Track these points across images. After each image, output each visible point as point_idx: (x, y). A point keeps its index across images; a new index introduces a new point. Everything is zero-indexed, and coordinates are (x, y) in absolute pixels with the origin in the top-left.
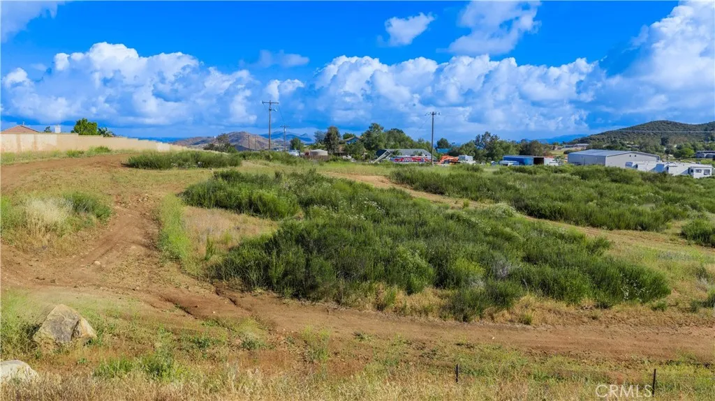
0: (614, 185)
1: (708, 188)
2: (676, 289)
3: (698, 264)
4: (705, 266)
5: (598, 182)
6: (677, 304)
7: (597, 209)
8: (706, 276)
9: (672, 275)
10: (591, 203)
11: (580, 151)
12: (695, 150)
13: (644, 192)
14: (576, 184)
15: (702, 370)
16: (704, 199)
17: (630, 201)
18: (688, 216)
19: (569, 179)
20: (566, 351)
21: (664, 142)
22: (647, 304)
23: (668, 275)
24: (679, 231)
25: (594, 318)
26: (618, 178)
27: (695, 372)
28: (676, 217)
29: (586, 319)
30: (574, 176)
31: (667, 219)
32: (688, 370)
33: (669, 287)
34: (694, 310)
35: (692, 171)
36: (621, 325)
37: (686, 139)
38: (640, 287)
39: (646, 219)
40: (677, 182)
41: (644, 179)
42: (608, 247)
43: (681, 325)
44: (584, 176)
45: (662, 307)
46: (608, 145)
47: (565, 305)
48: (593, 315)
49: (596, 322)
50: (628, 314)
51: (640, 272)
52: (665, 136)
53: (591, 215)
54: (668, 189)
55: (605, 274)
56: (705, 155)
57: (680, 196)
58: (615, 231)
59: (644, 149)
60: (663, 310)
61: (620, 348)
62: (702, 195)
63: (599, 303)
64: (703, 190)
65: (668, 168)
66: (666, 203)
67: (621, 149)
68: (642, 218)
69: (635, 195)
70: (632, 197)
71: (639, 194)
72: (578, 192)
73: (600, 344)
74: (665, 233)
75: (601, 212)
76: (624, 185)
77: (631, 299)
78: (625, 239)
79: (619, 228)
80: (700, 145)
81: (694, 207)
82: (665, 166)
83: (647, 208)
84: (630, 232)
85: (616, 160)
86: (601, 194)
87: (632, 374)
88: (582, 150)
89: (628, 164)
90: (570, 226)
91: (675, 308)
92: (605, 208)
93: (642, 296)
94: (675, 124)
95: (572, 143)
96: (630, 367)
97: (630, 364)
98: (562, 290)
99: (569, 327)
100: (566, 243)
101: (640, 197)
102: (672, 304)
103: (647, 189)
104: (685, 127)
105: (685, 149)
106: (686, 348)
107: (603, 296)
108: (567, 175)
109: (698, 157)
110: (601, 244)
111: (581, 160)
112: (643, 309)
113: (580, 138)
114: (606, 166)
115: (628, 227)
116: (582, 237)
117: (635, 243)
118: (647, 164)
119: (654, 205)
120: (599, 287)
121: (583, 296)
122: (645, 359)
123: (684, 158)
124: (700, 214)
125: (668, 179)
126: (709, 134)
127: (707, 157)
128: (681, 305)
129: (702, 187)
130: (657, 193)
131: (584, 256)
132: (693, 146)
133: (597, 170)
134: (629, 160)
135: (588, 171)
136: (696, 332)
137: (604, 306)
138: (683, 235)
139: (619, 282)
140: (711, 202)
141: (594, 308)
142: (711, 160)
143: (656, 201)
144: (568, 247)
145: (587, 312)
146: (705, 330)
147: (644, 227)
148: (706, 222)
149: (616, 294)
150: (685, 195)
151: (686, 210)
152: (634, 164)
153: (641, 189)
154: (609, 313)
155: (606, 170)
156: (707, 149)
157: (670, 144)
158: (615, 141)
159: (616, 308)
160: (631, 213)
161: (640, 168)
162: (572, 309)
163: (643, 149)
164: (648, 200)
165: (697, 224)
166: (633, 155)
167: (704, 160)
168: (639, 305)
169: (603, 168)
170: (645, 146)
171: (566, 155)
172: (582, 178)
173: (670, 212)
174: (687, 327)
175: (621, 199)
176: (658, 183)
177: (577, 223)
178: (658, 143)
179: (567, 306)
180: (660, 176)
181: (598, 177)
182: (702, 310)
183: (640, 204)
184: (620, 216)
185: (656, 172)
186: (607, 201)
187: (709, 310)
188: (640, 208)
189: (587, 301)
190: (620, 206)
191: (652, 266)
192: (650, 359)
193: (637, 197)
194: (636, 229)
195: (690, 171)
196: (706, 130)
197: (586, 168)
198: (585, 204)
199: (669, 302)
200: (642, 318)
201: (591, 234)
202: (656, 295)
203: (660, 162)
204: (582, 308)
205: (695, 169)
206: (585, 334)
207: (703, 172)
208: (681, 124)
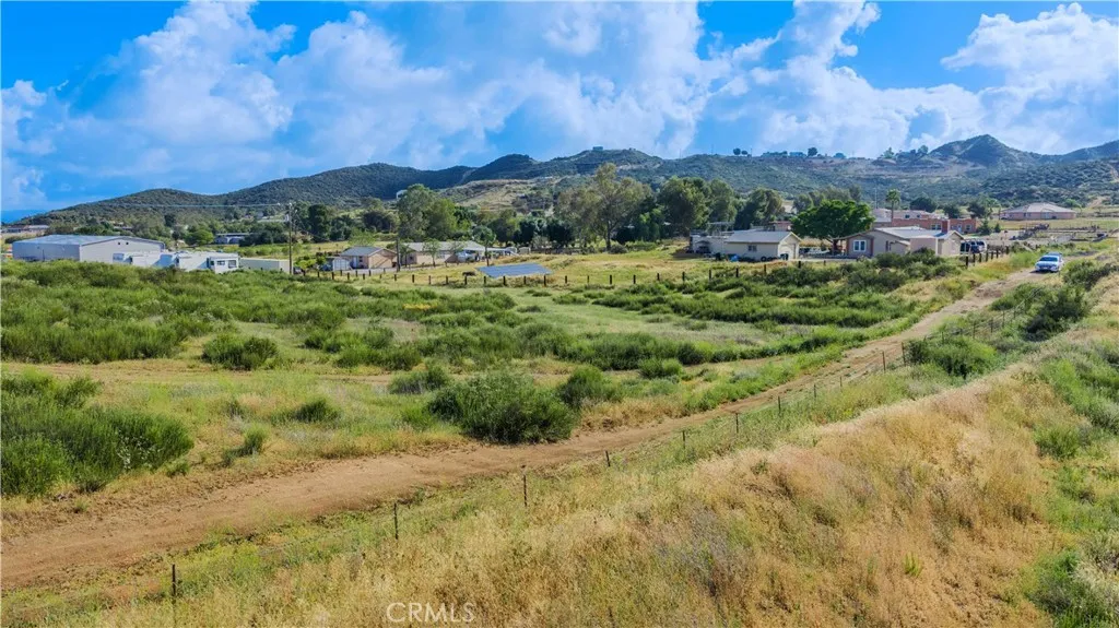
0: (96, 291)
1: (236, 286)
2: (200, 438)
3: (227, 396)
4: (238, 399)
5: (68, 288)
6: (204, 459)
7: (70, 332)
8: (241, 412)
9: (194, 418)
10: (58, 324)
11: (33, 237)
12: (214, 232)
13: (142, 300)
14: (30, 293)
15: (245, 546)
16: (230, 302)
17: (123, 315)
18: (211, 330)
19: (17, 287)
20: (31, 577)
21: (169, 221)
22: (160, 470)
23: (186, 420)
24: (200, 353)
25: (77, 511)
26: (102, 279)
27: (236, 551)
28: (194, 331)
29: (63, 517)
30: (25, 280)
31: (182, 337)
32: (224, 553)
33: (190, 438)
34: (227, 463)
35: (213, 263)
36: (122, 511)
37: (200, 216)
38: (148, 446)
39: (149, 341)
40: (191, 281)
41: (143, 279)
42: (92, 391)
43: (210, 490)
44: (44, 280)
45: (182, 470)
46: (81, 226)
47: (24, 501)
48: (75, 506)
49: (82, 516)
50: (133, 491)
51: (149, 422)
52: (170, 212)
53: (60, 344)
54: (180, 292)
55: (90, 435)
56: (229, 239)
57: (197, 301)
58: (103, 364)
59: (141, 233)
60: (184, 474)
61: (126, 548)
62: (228, 297)
63: (84, 485)
64: (229, 290)
65: (177, 261)
66: (179, 313)
67: (104, 233)
68: (143, 340)
69: (131, 304)
70: (127, 308)
71: (137, 302)
72: (33, 308)
73: (90, 550)
74: (181, 358)
75: (78, 337)
76: (113, 290)
77: (135, 467)
78: (120, 375)
79: (109, 358)
80: (220, 226)
81: (218, 315)
82: (174, 257)
83: (151, 323)
84: (127, 362)
85: (97, 251)
86: (76, 308)
87: (146, 583)
88: (38, 236)
89: (118, 257)
90: (24, 365)
91: (202, 468)
92: (84, 330)
93: (149, 460)
94: (183, 195)
95: (19, 226)
96: (142, 572)
97: (141, 567)
98: (17, 476)
99: (35, 535)
100: (17, 395)
101: (139, 308)
102: (197, 461)
103: (150, 296)
104: (196, 198)
105: (199, 231)
106: (220, 521)
107: (90, 472)
108: (13, 279)
109: (218, 243)
110: (80, 389)
111: (37, 253)
112: (155, 479)
113: (32, 215)
114: (81, 261)
115: (123, 356)
116: (46, 382)
117: (135, 379)
118: (147, 256)
119: (160, 318)
120: (81, 459)
121: (54, 478)
122: (163, 553)
123: (200, 244)
124: (227, 324)
125: (179, 277)
126: (231, 210)
127: (231, 242)
128: (209, 460)
129: (227, 285)
130: (165, 299)
131: (53, 412)
132: (211, 226)
133: (65, 268)
134: (118, 250)
135: (49, 271)
136: (231, 494)
137: (93, 487)
138: (206, 358)
139: (114, 444)
140: (239, 306)
141: (75, 495)
142: (237, 246)
143: (164, 311)
144: (21, 401)
145: (65, 504)
146: (245, 487)
147: (148, 353)
148: (235, 335)
149: (109, 465)
150: (205, 300)
151: (206, 320)
152: (126, 257)
153: (139, 294)
154: (100, 497)
155: (81, 268)
156: (230, 230)
157: (178, 225)
158: (93, 221)
159: (111, 486)
160: (127, 333)
161: (138, 263)
162: (38, 505)
163: (139, 232)
164: (151, 311)
165: (223, 341)
166: (123, 242)
167: (228, 247)
168: (148, 473)
169: (75, 265)
170: (142, 228)
171: (11, 245)
172: (41, 283)
173: (184, 325)
174: (220, 491)
175: (110, 313)
176: (164, 284)
177: (36, 360)
178: (162, 225)
179: (28, 502)
180: (166, 275)
181: (69, 279)
182: (238, 461)
183: (140, 318)
184: (109, 339)
185: (160, 267)
186: (85, 318)
187: (247, 460)
188: (140, 324)
189: (63, 486)
190: (107, 324)
191: (162, 410)
192: (171, 552)
193: (134, 308)
194: (136, 357)
195: (210, 263)
196: (226, 204)
197: (45, 266)
198: (49, 326)
199: (192, 459)
200: (154, 493)
201: (62, 375)
202: (172, 454)
203: (166, 252)
204: (55, 500)
205: (215, 261)
206: (65, 540)
207: (227, 263)
208: (191, 195)
